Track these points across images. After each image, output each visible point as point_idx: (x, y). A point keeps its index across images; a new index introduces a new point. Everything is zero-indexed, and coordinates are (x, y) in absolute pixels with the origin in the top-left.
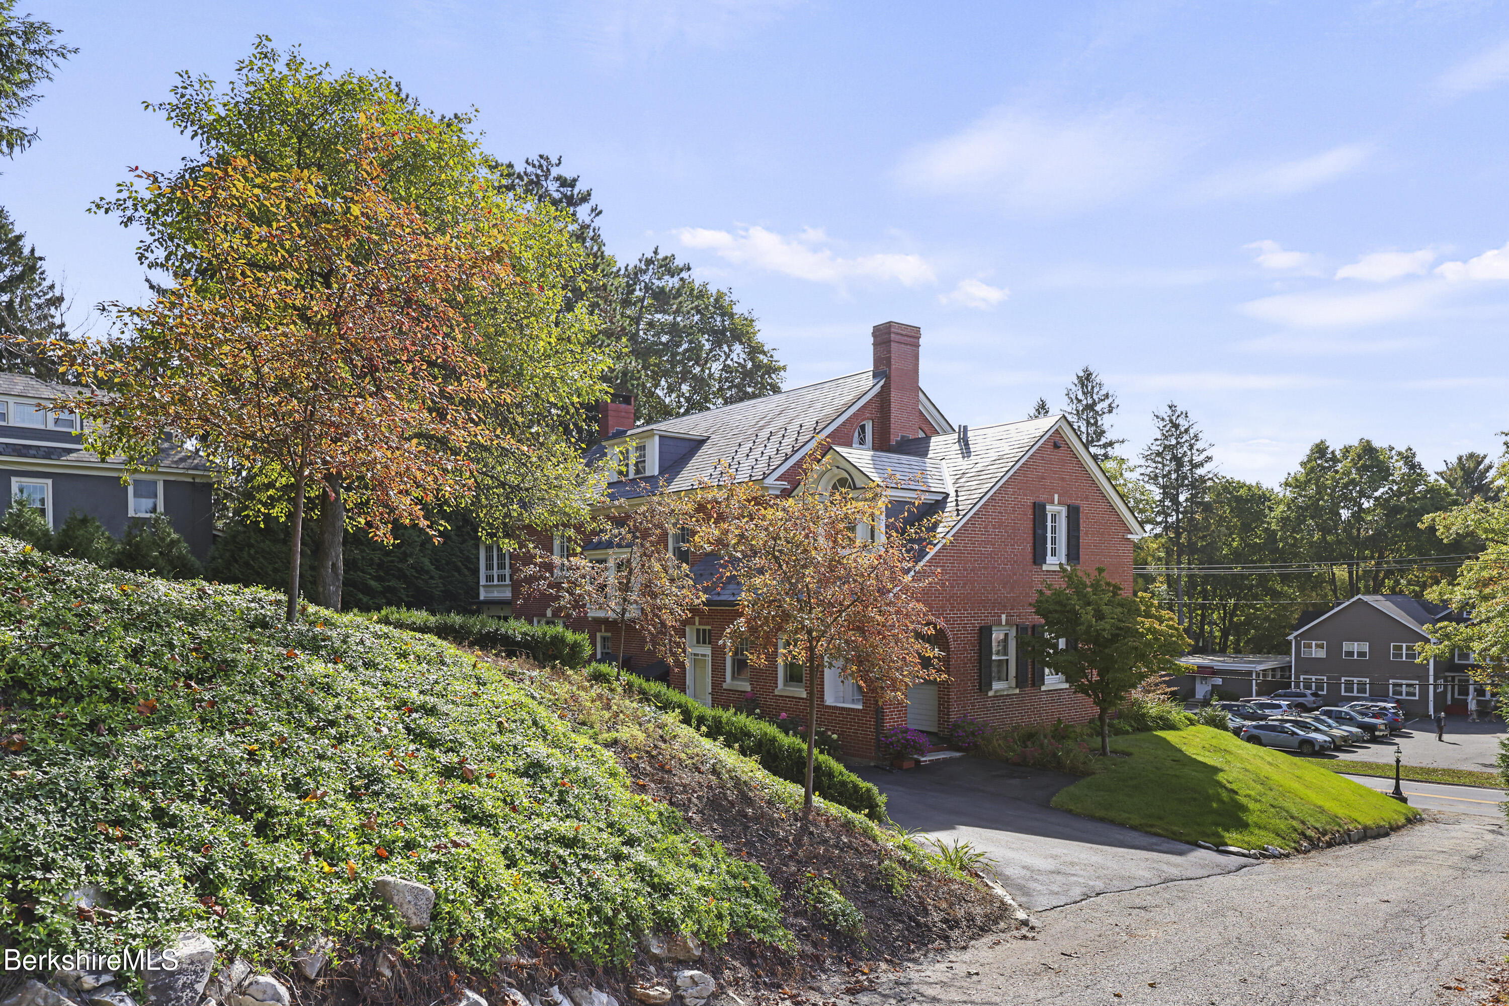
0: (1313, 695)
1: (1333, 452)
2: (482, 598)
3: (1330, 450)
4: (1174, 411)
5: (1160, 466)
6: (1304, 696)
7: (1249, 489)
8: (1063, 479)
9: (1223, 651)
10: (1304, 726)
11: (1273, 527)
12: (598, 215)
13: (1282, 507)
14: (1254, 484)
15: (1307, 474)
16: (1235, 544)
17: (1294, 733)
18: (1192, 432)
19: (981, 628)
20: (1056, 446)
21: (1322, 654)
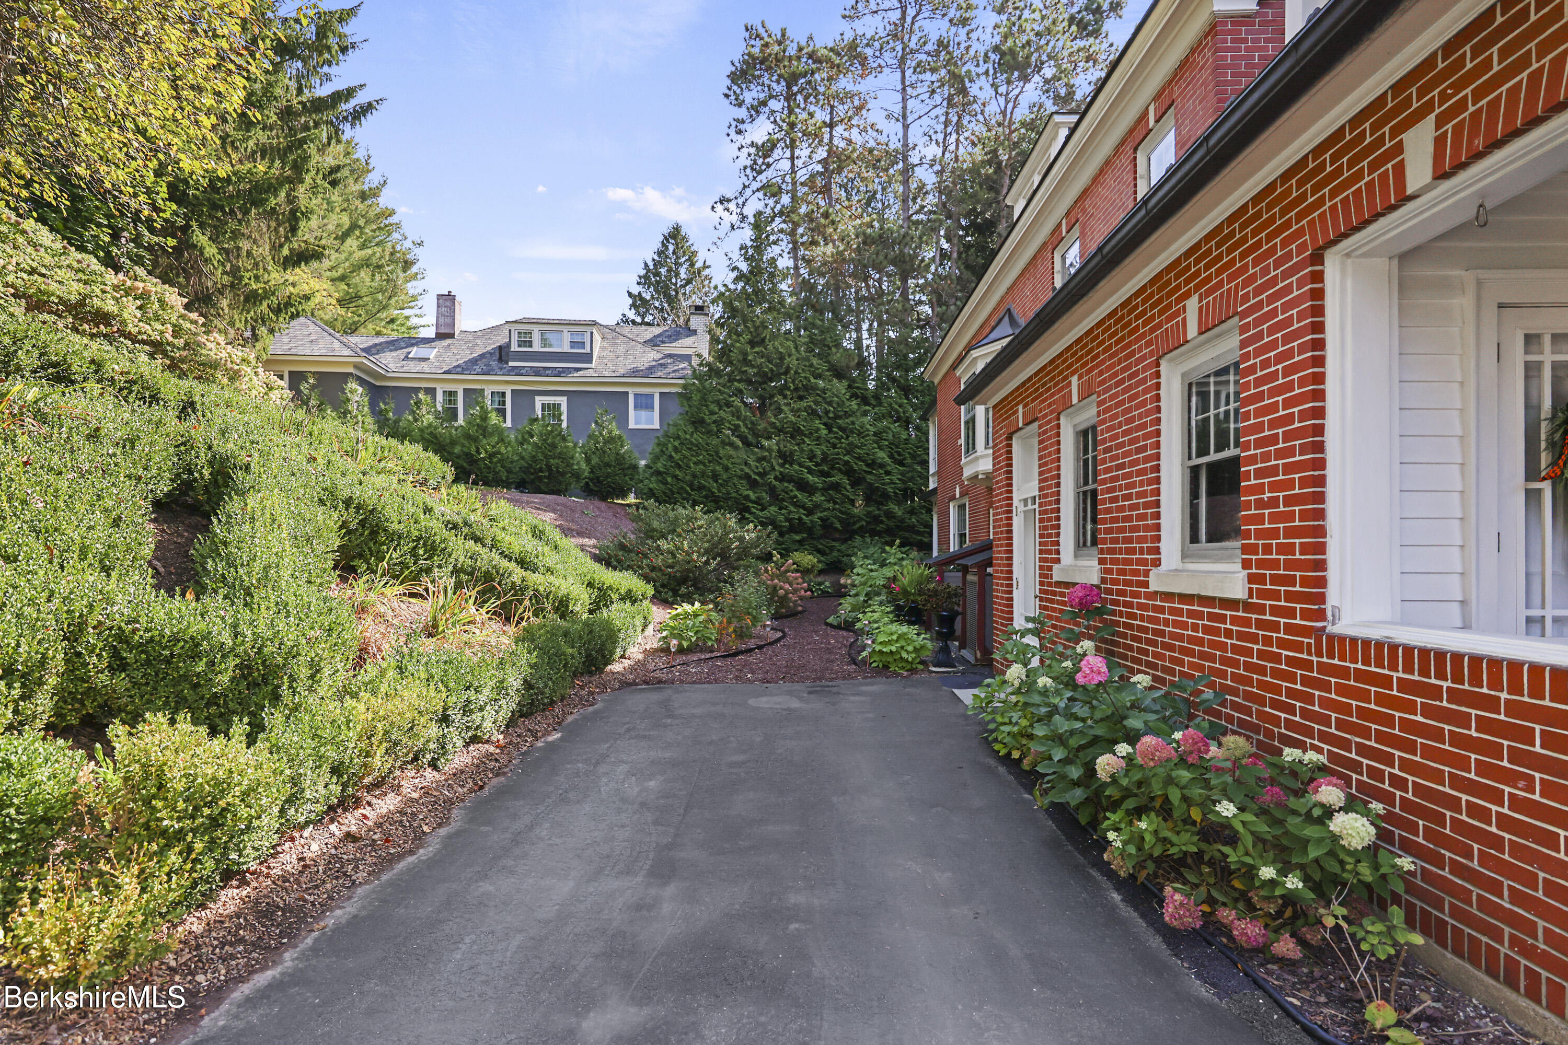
2: (930, 488)
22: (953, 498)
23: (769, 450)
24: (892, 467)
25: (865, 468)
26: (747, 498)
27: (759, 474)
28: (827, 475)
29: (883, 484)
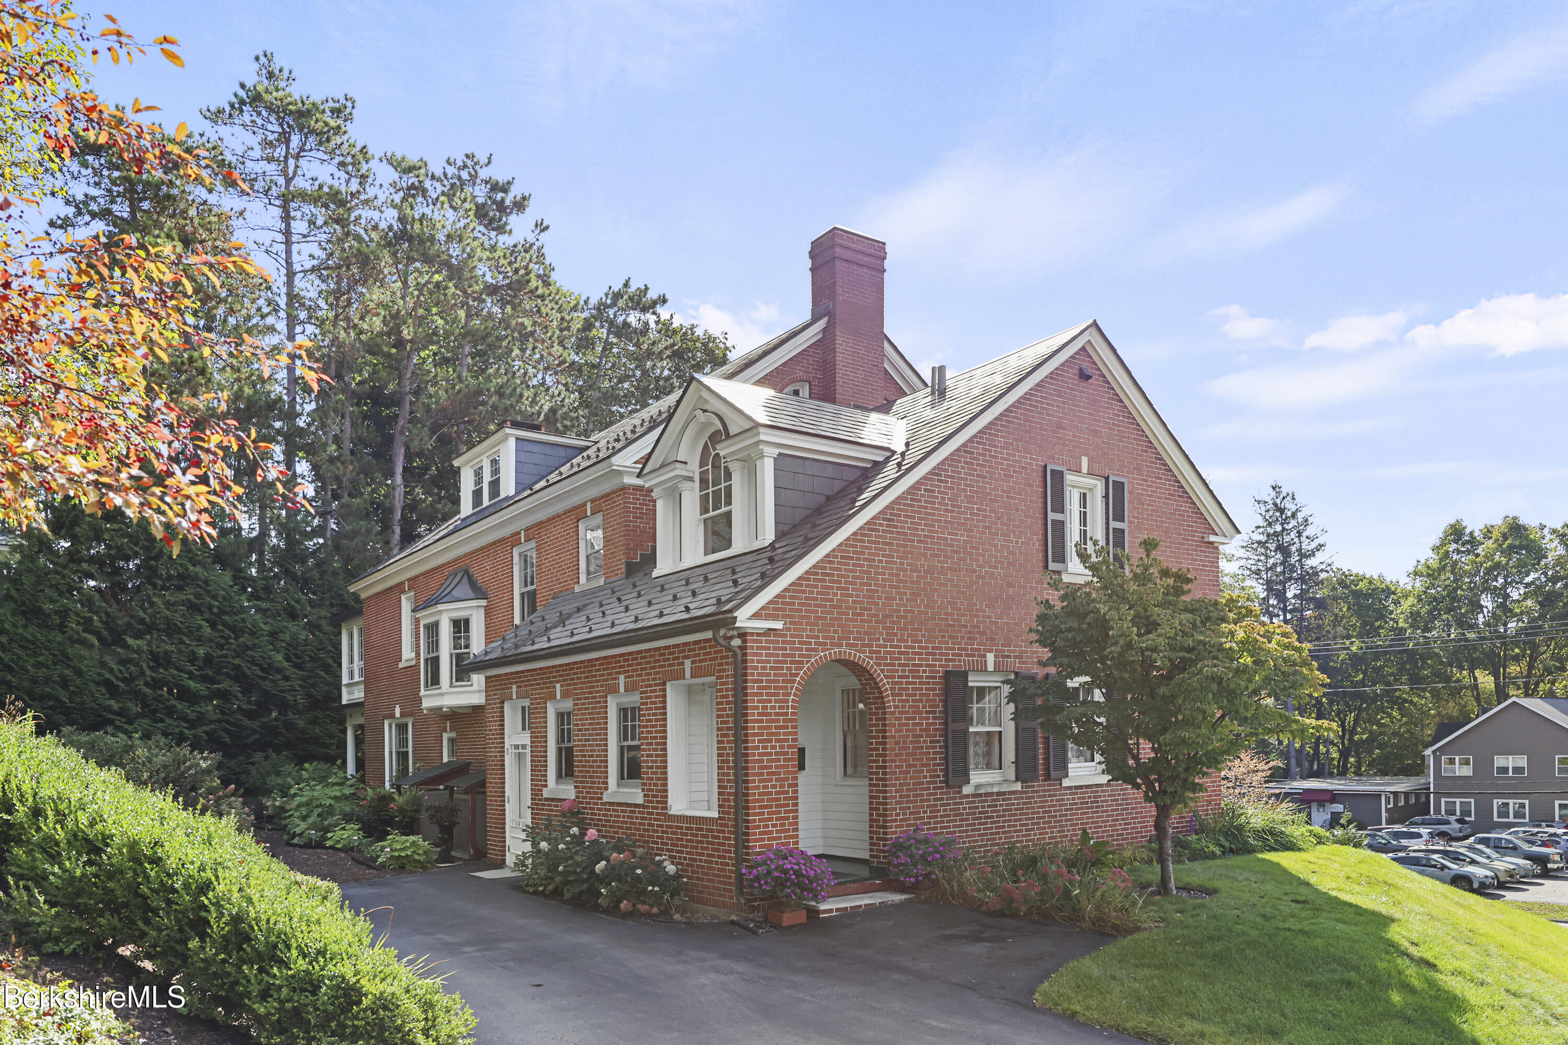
0: (1458, 821)
1: (1471, 533)
2: (344, 702)
3: (1468, 531)
4: (1279, 493)
5: (1262, 558)
6: (1448, 823)
7: (1370, 583)
8: (1096, 433)
9: (1343, 773)
10: (1457, 858)
11: (1401, 625)
12: (542, 231)
13: (1411, 600)
14: (1375, 577)
15: (1441, 560)
16: (1354, 648)
17: (1444, 867)
18: (1300, 516)
19: (947, 674)
20: (1084, 376)
21: (1467, 771)
22: (392, 716)
23: (139, 651)
24: (291, 671)
25: (259, 673)
26: (109, 709)
27: (124, 680)
28: (212, 681)
29: (282, 691)
